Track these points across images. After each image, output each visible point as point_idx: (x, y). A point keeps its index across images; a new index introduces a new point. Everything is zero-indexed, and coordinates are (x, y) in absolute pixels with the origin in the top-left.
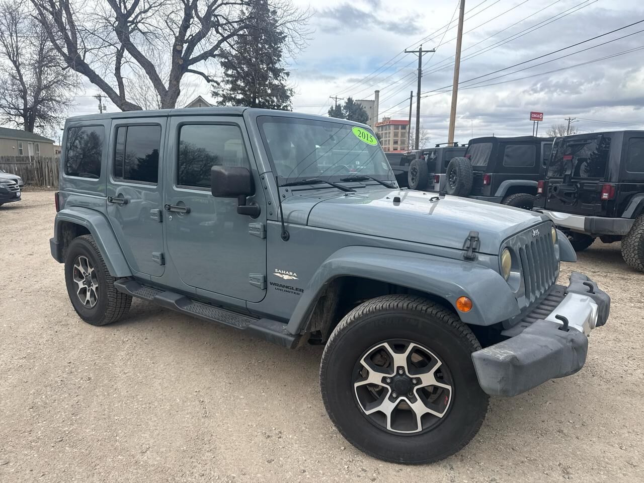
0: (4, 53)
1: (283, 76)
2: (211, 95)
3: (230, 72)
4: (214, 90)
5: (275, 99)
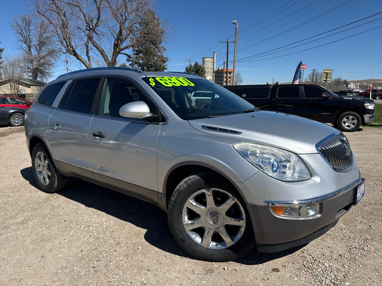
0: (23, 41)
1: (163, 51)
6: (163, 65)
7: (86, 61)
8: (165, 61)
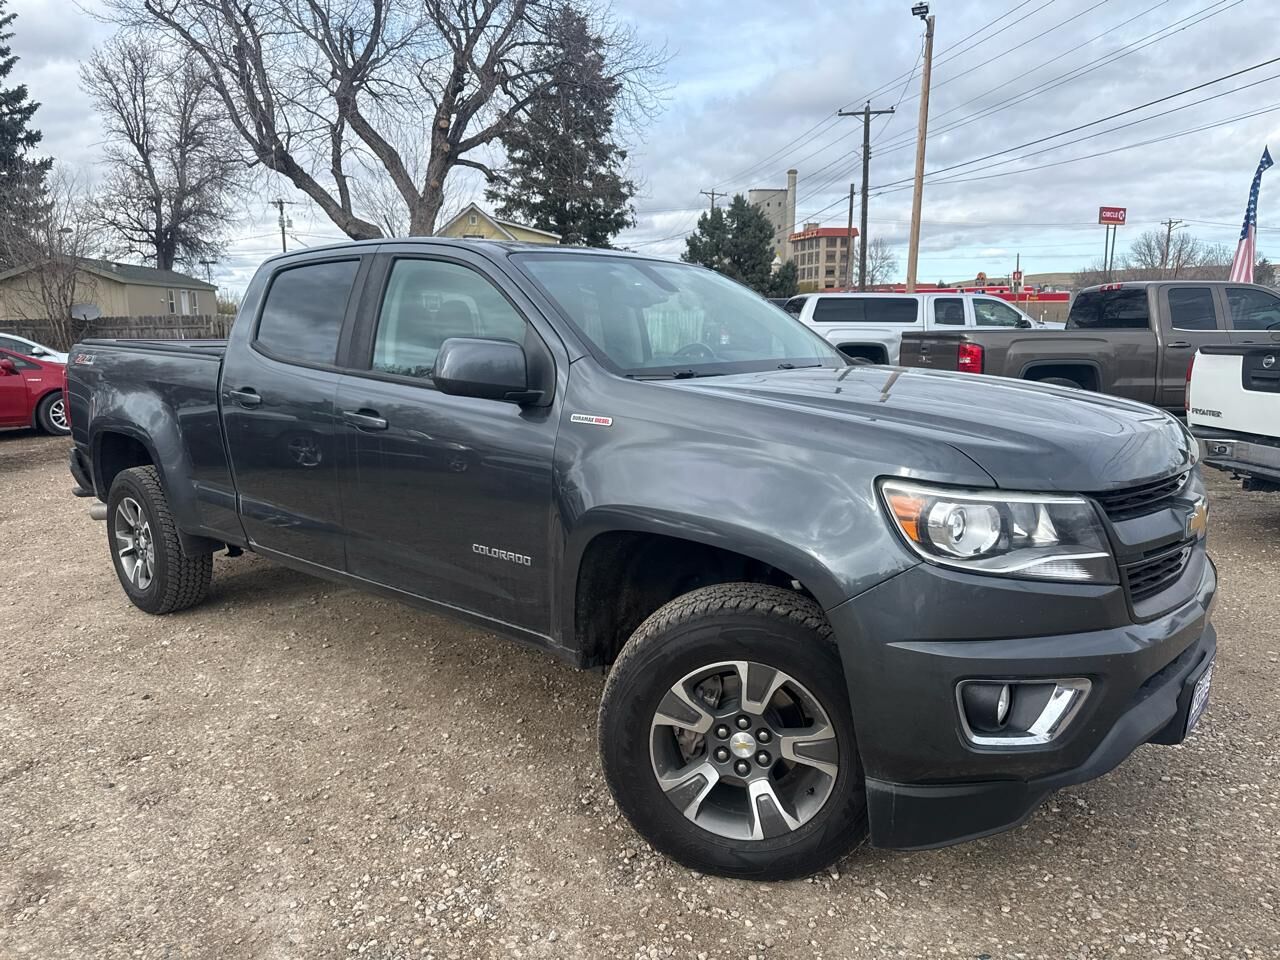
1: (615, 159)
2: (484, 197)
3: (518, 154)
4: (490, 189)
5: (601, 202)
6: (617, 211)
7: (329, 193)
8: (624, 197)
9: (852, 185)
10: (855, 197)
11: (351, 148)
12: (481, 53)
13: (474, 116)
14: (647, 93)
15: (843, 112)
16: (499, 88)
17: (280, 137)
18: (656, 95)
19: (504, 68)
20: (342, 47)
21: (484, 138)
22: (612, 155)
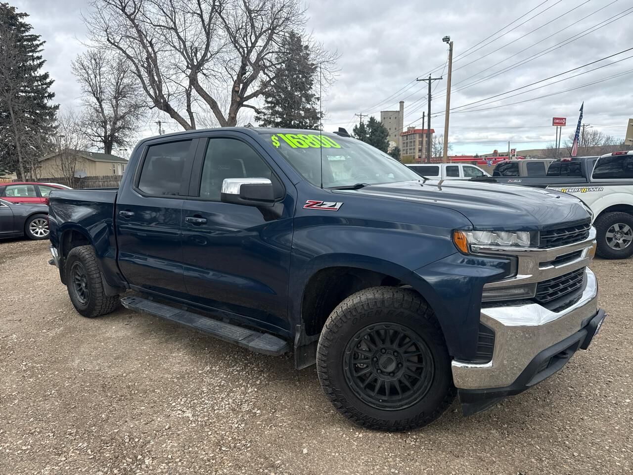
2: (254, 119)
3: (270, 99)
4: (256, 116)
5: (308, 121)
6: (315, 125)
7: (186, 120)
8: (318, 119)
9: (424, 113)
10: (425, 118)
11: (195, 100)
12: (253, 57)
13: (251, 85)
14: (328, 73)
15: (419, 79)
16: (261, 72)
17: (165, 96)
18: (332, 74)
19: (264, 63)
20: (192, 56)
21: (255, 95)
22: (313, 99)
